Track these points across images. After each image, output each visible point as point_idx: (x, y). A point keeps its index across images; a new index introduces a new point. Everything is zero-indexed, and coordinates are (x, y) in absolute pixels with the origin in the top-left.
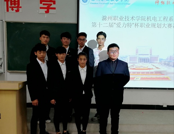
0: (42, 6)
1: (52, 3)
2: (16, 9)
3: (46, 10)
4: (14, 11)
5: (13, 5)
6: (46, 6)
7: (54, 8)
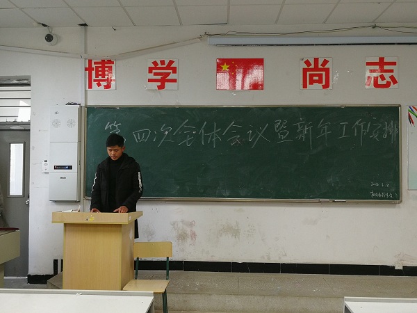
0: (151, 76)
1: (171, 71)
2: (105, 83)
3: (159, 84)
4: (102, 87)
5: (100, 78)
6: (159, 77)
7: (175, 81)
